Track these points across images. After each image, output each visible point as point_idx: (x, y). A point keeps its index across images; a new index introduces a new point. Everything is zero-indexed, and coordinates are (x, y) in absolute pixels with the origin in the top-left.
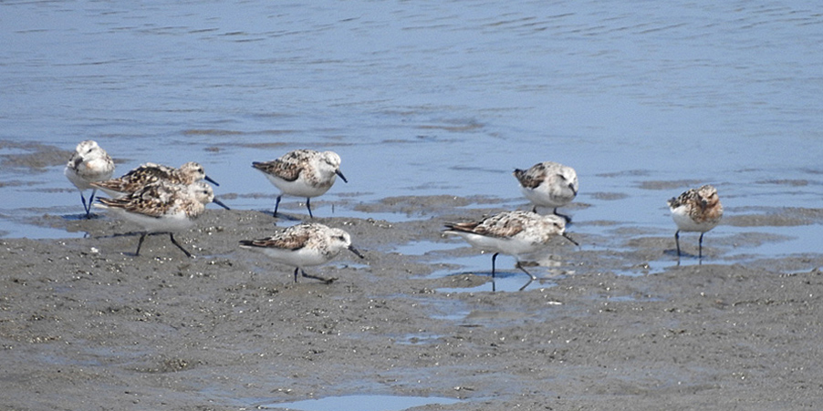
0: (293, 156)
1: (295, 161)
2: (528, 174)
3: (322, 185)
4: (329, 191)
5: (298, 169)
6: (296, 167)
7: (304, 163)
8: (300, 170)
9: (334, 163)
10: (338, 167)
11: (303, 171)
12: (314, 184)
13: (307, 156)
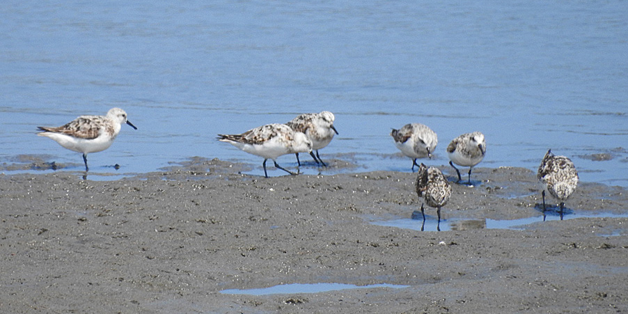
0: (301, 118)
1: (303, 122)
2: (400, 132)
3: (324, 139)
4: (330, 144)
5: (305, 127)
6: (303, 126)
7: (309, 123)
8: (306, 129)
9: (329, 120)
10: (332, 123)
11: (308, 129)
12: (318, 139)
13: (311, 117)
